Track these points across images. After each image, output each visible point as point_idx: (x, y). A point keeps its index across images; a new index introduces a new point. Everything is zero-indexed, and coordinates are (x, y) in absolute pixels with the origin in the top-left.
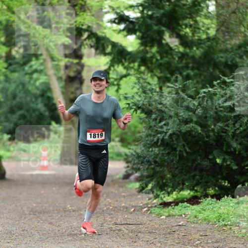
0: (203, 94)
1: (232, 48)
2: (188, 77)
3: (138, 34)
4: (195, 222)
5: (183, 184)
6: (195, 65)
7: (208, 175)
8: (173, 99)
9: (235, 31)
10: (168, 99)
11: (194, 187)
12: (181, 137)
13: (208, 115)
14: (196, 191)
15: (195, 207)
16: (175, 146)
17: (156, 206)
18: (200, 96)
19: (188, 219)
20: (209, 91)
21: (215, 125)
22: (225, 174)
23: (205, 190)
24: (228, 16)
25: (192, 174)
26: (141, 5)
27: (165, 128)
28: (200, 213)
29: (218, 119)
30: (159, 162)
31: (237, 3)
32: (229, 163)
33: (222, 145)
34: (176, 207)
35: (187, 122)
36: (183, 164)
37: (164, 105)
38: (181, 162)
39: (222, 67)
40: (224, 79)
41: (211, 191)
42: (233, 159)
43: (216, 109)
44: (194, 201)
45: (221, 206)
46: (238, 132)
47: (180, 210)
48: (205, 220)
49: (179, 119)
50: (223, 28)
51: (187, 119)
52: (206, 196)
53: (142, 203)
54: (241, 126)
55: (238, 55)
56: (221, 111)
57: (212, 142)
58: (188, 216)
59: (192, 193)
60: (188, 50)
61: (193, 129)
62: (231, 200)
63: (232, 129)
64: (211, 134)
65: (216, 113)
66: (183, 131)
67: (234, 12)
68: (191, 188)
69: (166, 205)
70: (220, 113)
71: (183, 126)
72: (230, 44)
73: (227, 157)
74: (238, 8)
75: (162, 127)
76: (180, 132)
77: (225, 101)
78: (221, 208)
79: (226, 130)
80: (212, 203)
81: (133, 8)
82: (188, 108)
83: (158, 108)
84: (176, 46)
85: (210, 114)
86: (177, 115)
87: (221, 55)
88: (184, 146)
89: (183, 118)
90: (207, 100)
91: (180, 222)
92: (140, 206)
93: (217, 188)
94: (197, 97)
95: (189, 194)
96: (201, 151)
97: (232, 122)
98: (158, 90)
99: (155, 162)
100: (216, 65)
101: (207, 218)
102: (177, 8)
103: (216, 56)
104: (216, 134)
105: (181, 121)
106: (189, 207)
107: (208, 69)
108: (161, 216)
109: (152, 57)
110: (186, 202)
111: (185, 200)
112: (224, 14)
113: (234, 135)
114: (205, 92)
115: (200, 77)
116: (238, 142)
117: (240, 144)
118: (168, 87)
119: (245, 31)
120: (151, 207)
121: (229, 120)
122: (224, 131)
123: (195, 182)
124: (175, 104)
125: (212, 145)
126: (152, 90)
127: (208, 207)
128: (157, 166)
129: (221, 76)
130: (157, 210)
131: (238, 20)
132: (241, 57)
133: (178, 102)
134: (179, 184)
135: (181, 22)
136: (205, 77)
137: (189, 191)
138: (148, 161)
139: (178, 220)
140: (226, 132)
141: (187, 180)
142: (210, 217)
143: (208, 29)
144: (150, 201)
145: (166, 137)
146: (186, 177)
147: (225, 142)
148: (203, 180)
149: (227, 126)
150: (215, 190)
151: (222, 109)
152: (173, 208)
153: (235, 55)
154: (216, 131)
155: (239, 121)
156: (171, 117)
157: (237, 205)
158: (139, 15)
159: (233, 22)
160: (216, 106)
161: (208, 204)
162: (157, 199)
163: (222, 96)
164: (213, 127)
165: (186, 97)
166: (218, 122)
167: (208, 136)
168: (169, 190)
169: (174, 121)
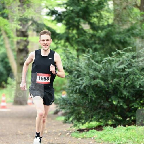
0: (105, 61)
1: (123, 31)
2: (95, 50)
3: (64, 22)
4: (100, 142)
5: (92, 117)
6: (100, 42)
7: (108, 112)
8: (86, 63)
9: (126, 20)
10: (83, 63)
11: (99, 120)
12: (91, 88)
13: (108, 74)
14: (101, 122)
15: (100, 132)
16: (87, 93)
17: (75, 132)
18: (103, 61)
19: (95, 140)
20: (109, 59)
21: (113, 80)
22: (119, 111)
23: (106, 121)
24: (121, 10)
25: (98, 111)
26: (66, 4)
27: (81, 82)
28: (103, 136)
29: (114, 76)
30: (77, 104)
31: (127, 2)
32: (121, 104)
33: (117, 92)
34: (88, 132)
35: (94, 78)
36: (92, 105)
37: (80, 67)
38: (91, 104)
39: (117, 44)
40: (118, 52)
41: (110, 122)
42: (124, 102)
43: (113, 70)
44: (99, 128)
45: (116, 132)
46: (127, 85)
47: (90, 134)
48: (106, 140)
49: (90, 77)
50: (118, 19)
51: (95, 76)
52: (107, 125)
53: (66, 130)
54: (129, 81)
55: (127, 36)
56: (117, 71)
57: (110, 91)
58: (95, 138)
59: (98, 123)
60: (95, 33)
61: (98, 83)
62: (123, 128)
63: (123, 83)
64: (110, 86)
65: (113, 72)
66: (92, 84)
67: (125, 8)
68: (97, 120)
69: (81, 131)
70: (116, 73)
71: (92, 81)
72: (122, 29)
73: (120, 100)
74: (127, 6)
75: (79, 81)
76: (90, 84)
77: (119, 65)
78: (117, 133)
79: (120, 83)
80: (110, 130)
81: (60, 6)
82: (95, 69)
83: (76, 69)
84: (88, 29)
85: (110, 73)
86: (88, 73)
87: (117, 35)
88: (93, 93)
89: (92, 75)
90: (108, 65)
91: (90, 142)
92: (65, 132)
93: (114, 120)
94: (102, 63)
95: (96, 124)
96: (104, 96)
97: (124, 79)
98: (76, 57)
99: (75, 104)
100: (113, 42)
101: (107, 139)
102: (89, 6)
103: (113, 37)
104: (114, 86)
105: (91, 77)
106: (96, 132)
107: (108, 44)
108: (78, 138)
109: (73, 37)
110: (94, 129)
111: (93, 128)
112: (119, 9)
113: (125, 87)
114: (106, 60)
115: (103, 49)
116: (127, 91)
117: (129, 92)
118: (83, 56)
119: (132, 20)
120: (72, 132)
121: (121, 77)
122: (118, 84)
123: (99, 117)
124: (87, 67)
125: (111, 93)
126: (72, 57)
127: (108, 132)
128: (76, 106)
129: (117, 49)
130: (75, 134)
131: (127, 13)
132: (129, 37)
133: (89, 65)
134: (89, 118)
135: (91, 15)
136: (106, 49)
137: (96, 122)
138: (70, 103)
139: (89, 141)
140: (119, 84)
141: (94, 115)
142: (109, 138)
143: (108, 19)
144: (71, 128)
145: (82, 88)
146: (94, 113)
147: (119, 91)
148: (105, 115)
149: (120, 81)
150: (112, 121)
151: (117, 70)
152: (86, 133)
153: (125, 35)
154: (113, 84)
155: (128, 78)
156: (85, 75)
157: (126, 131)
158: (65, 10)
159: (124, 15)
160: (113, 68)
161: (108, 130)
162: (76, 128)
163: (118, 62)
164: (111, 81)
165: (94, 62)
166: (114, 78)
167: (108, 87)
168: (83, 121)
169: (87, 78)
